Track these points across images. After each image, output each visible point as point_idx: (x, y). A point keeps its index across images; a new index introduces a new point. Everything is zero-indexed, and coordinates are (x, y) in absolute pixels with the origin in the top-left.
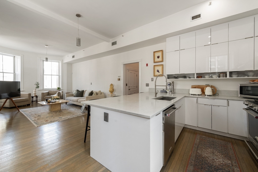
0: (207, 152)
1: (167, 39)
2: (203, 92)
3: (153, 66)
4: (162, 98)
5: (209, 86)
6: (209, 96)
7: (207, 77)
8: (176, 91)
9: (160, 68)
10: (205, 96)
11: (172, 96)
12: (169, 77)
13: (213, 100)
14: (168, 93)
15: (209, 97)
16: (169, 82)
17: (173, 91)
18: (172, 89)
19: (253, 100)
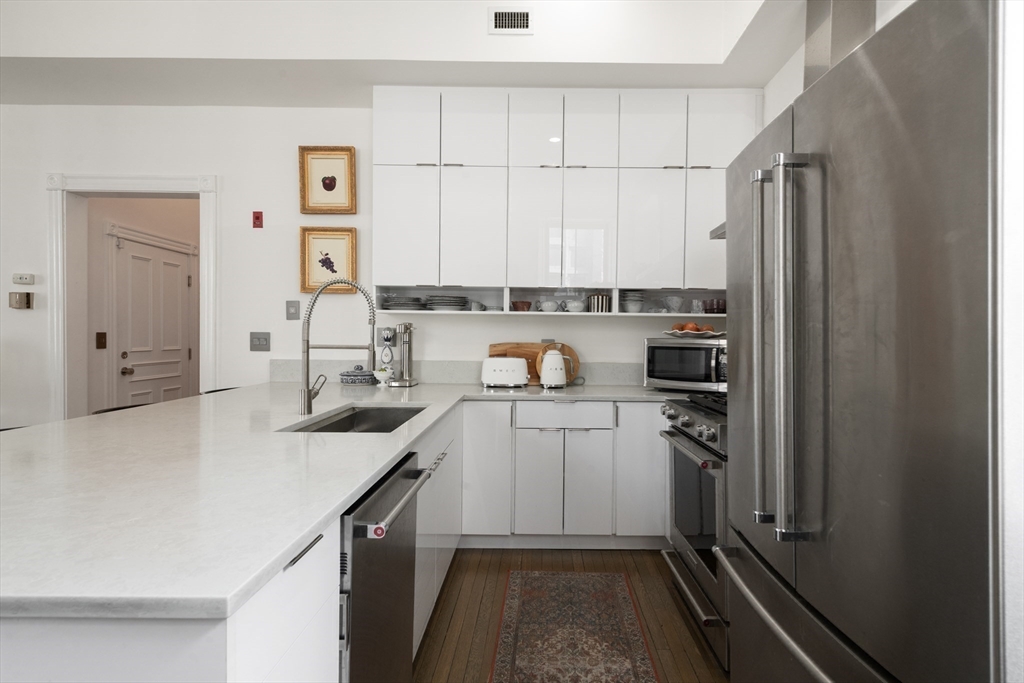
0: (552, 652)
1: (378, 91)
2: (534, 373)
3: (297, 232)
4: (345, 415)
5: (555, 348)
6: (556, 388)
7: (548, 308)
8: (424, 374)
9: (337, 248)
10: (538, 388)
11: (404, 401)
12: (390, 298)
13: (569, 406)
14: (382, 385)
15: (553, 394)
16: (389, 329)
17: (406, 375)
18: (401, 362)
19: (684, 397)
